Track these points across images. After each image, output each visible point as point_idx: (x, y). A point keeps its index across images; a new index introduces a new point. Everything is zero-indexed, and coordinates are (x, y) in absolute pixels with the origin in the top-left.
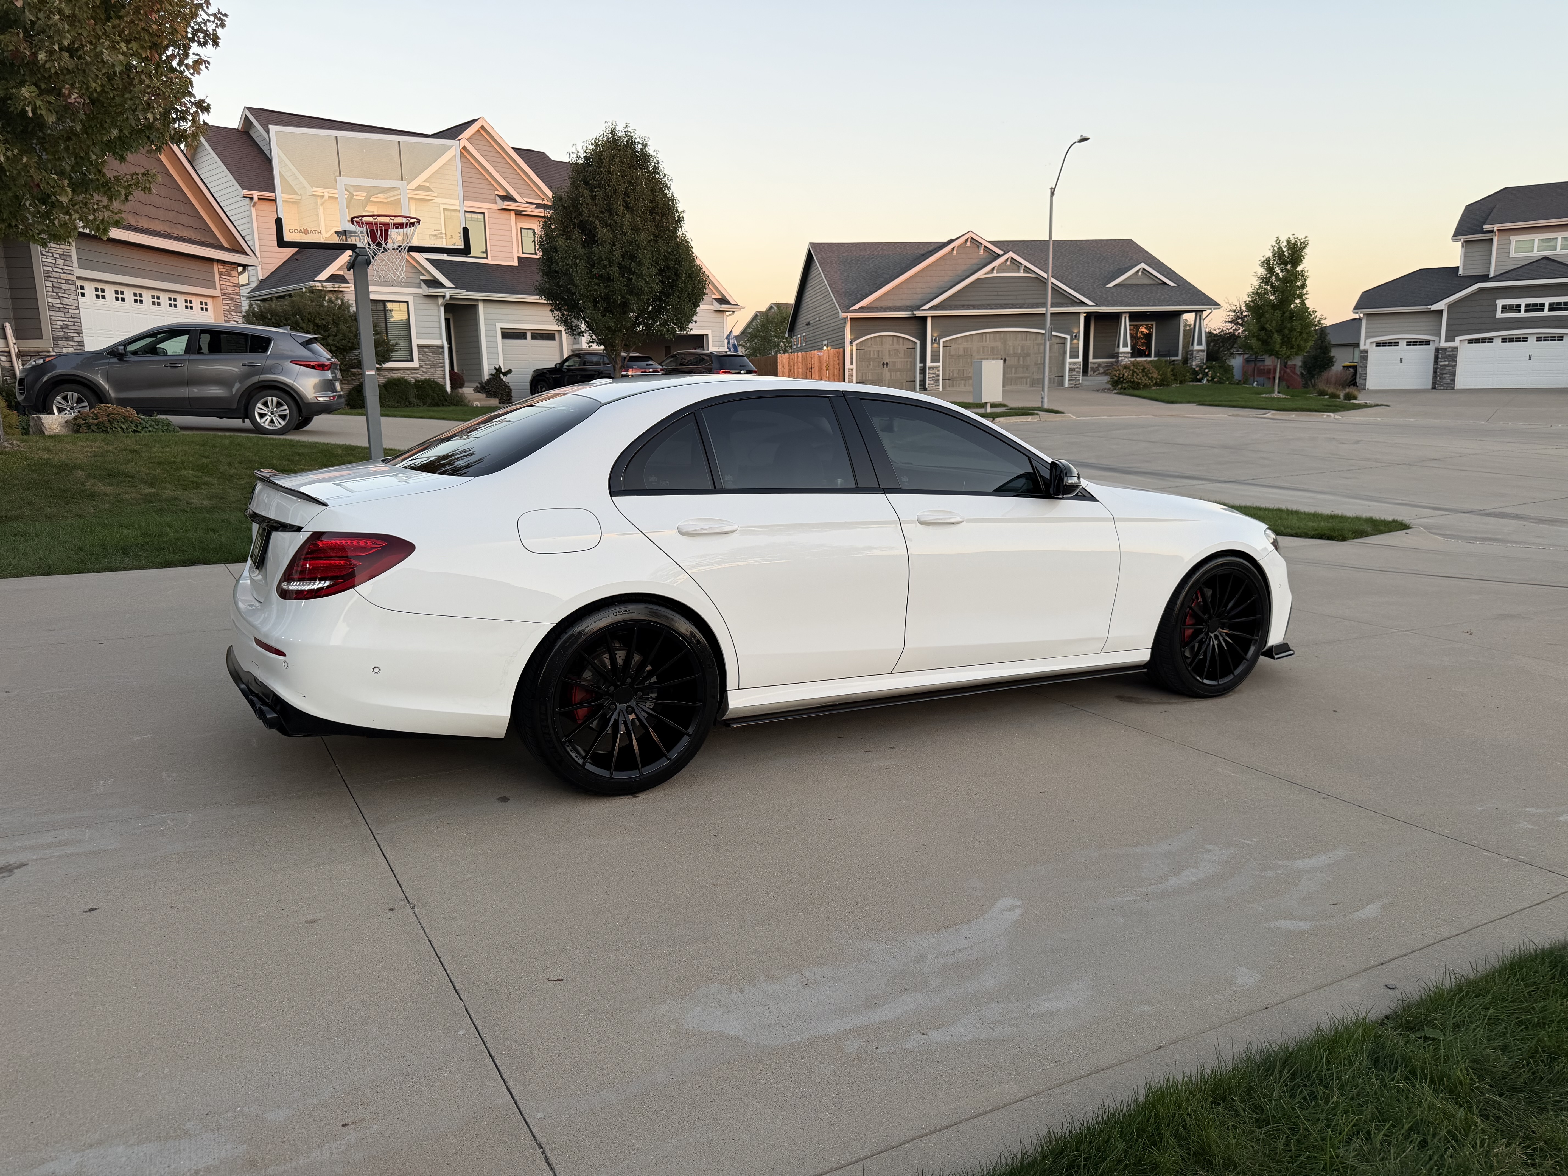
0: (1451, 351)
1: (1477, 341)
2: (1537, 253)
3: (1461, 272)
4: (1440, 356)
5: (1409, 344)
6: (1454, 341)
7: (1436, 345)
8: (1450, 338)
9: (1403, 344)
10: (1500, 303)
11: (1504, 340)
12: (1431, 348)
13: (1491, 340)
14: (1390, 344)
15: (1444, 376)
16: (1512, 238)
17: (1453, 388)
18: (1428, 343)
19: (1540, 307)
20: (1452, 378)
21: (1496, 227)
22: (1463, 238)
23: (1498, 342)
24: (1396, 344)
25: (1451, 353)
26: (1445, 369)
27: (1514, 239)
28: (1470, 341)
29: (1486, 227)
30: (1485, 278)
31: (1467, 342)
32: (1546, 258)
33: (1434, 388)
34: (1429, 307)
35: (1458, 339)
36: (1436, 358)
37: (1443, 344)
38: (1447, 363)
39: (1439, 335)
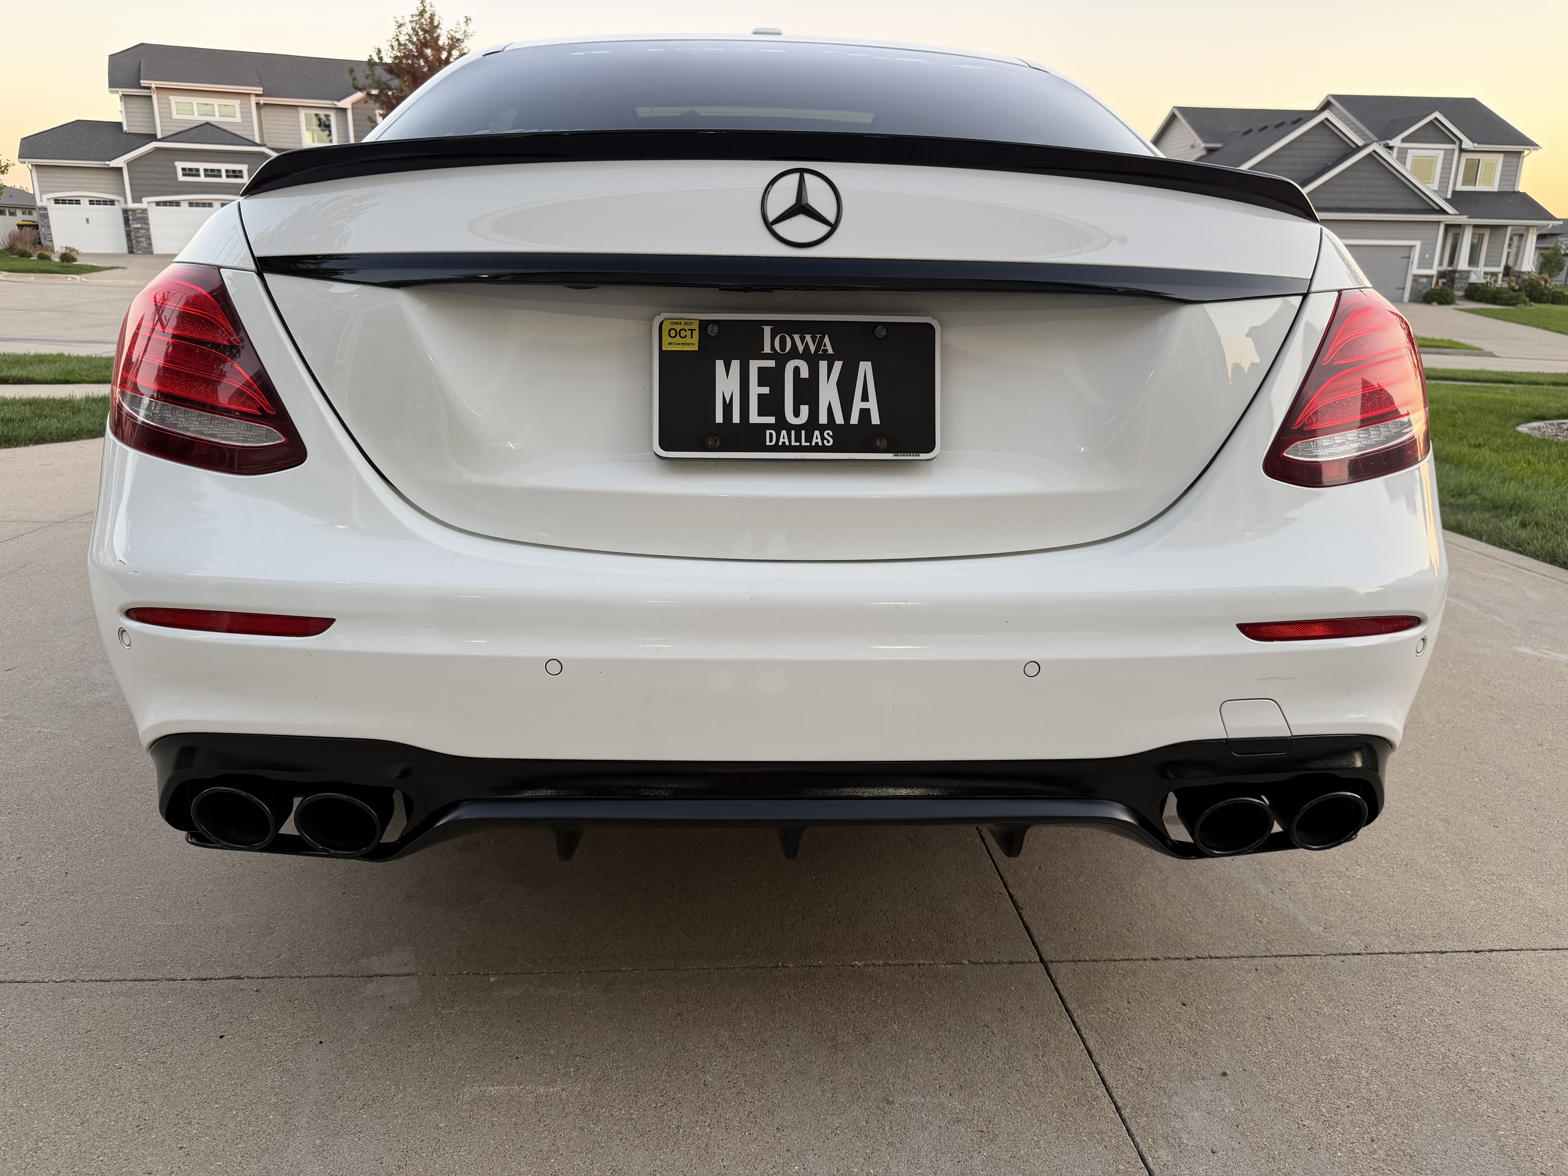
0: (141, 213)
1: (165, 203)
2: (198, 118)
3: (125, 128)
4: (130, 218)
5: (91, 202)
6: (141, 202)
7: (123, 206)
8: (137, 199)
9: (85, 202)
10: (180, 165)
11: (191, 204)
12: (117, 209)
13: (177, 204)
14: (71, 202)
15: (140, 239)
16: (171, 97)
17: (152, 253)
18: (112, 202)
19: (216, 173)
20: (148, 242)
21: (154, 84)
22: (121, 91)
23: (185, 206)
24: (78, 202)
25: (142, 215)
26: (138, 232)
27: (174, 99)
28: (158, 204)
29: (144, 83)
30: (153, 137)
31: (154, 204)
32: (207, 123)
33: (131, 251)
34: (107, 163)
35: (145, 200)
36: (127, 221)
37: (131, 205)
38: (139, 226)
39: (124, 195)
